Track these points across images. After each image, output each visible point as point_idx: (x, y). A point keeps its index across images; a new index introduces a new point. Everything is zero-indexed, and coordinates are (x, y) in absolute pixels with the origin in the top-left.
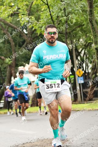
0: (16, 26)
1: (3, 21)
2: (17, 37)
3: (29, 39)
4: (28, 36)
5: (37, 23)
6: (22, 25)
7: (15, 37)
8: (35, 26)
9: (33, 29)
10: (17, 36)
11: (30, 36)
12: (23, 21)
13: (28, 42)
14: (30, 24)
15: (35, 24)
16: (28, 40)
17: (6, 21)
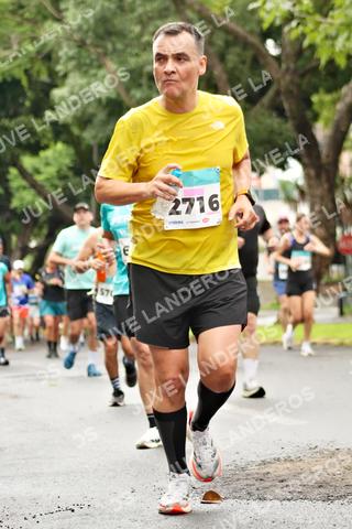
0: (243, 26)
1: (197, 7)
2: (241, 66)
3: (288, 78)
4: (284, 66)
5: (319, 23)
6: (266, 26)
7: (234, 68)
8: (312, 31)
9: (306, 43)
10: (243, 62)
11: (292, 66)
12: (268, 12)
13: (282, 89)
14: (294, 24)
15: (311, 26)
16: (283, 83)
17: (208, 10)
